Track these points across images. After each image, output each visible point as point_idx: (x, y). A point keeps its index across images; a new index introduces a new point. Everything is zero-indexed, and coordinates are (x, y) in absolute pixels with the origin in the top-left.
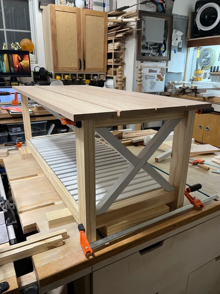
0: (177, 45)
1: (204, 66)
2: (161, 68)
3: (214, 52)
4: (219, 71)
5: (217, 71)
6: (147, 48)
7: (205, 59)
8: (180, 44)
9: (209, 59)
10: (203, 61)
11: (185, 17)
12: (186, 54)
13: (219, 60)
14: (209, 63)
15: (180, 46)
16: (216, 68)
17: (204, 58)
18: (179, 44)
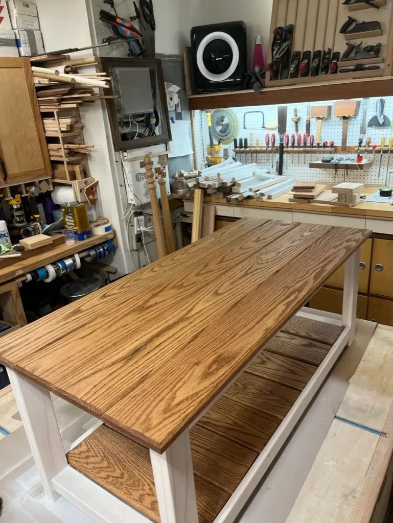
0: (174, 108)
1: (221, 138)
2: (159, 156)
3: (234, 114)
4: (248, 145)
5: (246, 147)
6: (127, 124)
7: (221, 127)
8: (178, 106)
9: (227, 125)
10: (218, 131)
11: (177, 56)
12: (190, 121)
13: (244, 128)
14: (229, 133)
15: (179, 110)
16: (243, 140)
17: (218, 124)
18: (176, 106)
